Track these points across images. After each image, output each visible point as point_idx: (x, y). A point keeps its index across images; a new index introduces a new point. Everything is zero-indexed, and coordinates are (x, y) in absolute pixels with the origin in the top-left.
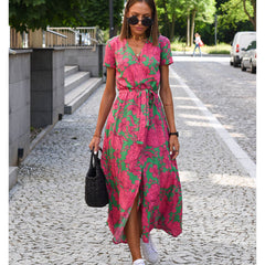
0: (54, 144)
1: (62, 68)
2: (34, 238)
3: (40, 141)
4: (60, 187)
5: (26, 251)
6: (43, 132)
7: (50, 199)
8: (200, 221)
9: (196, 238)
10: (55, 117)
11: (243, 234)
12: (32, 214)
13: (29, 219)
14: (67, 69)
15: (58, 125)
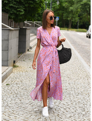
0: (25, 59)
1: (30, 34)
2: (16, 92)
3: (21, 58)
4: (27, 74)
5: (13, 98)
6: (23, 55)
7: (23, 78)
8: (73, 89)
9: (71, 95)
10: (27, 50)
11: (87, 95)
12: (17, 84)
13: (15, 85)
14: (31, 35)
15: (27, 53)
